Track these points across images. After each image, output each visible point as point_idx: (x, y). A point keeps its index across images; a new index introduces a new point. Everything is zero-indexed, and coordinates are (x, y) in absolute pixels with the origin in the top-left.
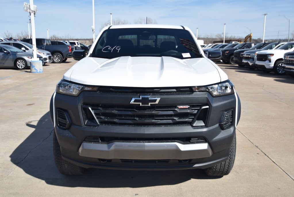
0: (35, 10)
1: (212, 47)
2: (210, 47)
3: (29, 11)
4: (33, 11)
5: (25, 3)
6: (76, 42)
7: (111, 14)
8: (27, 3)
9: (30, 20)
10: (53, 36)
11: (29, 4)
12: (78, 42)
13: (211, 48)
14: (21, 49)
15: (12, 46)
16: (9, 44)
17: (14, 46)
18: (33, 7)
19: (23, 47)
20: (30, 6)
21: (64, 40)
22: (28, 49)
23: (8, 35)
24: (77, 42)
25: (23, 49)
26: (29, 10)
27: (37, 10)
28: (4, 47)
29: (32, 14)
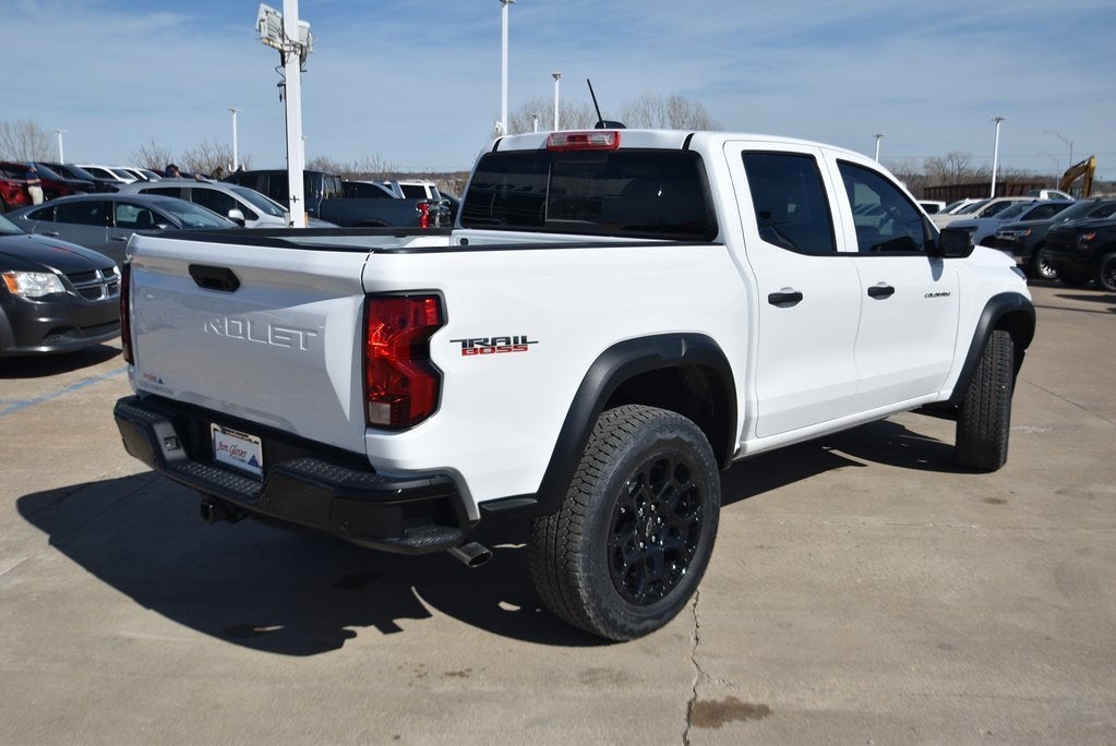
0: (305, 44)
1: (987, 214)
2: (977, 214)
3: (278, 43)
4: (295, 46)
5: (263, 7)
6: (426, 185)
7: (555, 76)
8: (271, 10)
9: (282, 85)
10: (319, 162)
11: (279, 14)
12: (433, 184)
13: (981, 216)
14: (226, 214)
15: (187, 199)
16: (175, 192)
17: (195, 201)
18: (296, 29)
19: (233, 208)
20: (282, 23)
21: (381, 177)
22: (254, 217)
23: (153, 157)
24: (431, 188)
25: (235, 213)
26: (279, 40)
27: (311, 43)
28: (156, 204)
29: (293, 60)
